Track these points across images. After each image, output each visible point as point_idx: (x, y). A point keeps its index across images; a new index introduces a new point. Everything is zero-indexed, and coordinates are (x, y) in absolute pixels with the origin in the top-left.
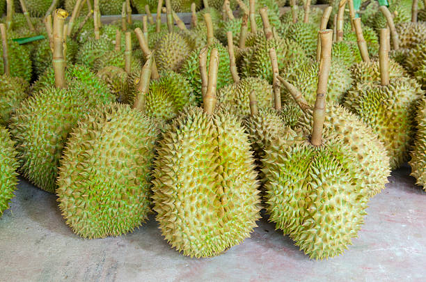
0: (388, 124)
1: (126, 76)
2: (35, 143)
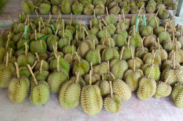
0: (133, 82)
1: (72, 57)
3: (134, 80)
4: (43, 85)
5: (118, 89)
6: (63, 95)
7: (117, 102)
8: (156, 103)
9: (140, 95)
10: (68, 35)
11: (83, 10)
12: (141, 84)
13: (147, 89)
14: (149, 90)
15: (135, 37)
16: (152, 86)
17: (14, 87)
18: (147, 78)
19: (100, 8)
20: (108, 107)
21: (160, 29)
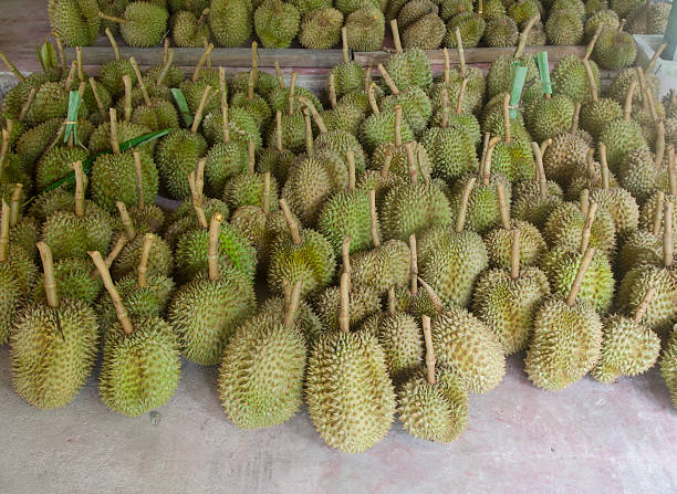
0: (511, 320)
1: (265, 220)
2: (195, 337)
3: (513, 312)
4: (155, 332)
5: (454, 346)
6: (237, 373)
7: (451, 398)
8: (601, 401)
9: (537, 371)
10: (243, 132)
11: (301, 31)
12: (543, 327)
13: (565, 346)
14: (574, 350)
15: (509, 140)
16: (585, 335)
17: (35, 344)
18: (566, 301)
19: (365, 25)
20: (417, 420)
21: (605, 109)
